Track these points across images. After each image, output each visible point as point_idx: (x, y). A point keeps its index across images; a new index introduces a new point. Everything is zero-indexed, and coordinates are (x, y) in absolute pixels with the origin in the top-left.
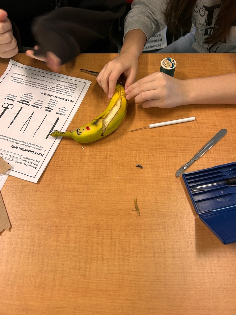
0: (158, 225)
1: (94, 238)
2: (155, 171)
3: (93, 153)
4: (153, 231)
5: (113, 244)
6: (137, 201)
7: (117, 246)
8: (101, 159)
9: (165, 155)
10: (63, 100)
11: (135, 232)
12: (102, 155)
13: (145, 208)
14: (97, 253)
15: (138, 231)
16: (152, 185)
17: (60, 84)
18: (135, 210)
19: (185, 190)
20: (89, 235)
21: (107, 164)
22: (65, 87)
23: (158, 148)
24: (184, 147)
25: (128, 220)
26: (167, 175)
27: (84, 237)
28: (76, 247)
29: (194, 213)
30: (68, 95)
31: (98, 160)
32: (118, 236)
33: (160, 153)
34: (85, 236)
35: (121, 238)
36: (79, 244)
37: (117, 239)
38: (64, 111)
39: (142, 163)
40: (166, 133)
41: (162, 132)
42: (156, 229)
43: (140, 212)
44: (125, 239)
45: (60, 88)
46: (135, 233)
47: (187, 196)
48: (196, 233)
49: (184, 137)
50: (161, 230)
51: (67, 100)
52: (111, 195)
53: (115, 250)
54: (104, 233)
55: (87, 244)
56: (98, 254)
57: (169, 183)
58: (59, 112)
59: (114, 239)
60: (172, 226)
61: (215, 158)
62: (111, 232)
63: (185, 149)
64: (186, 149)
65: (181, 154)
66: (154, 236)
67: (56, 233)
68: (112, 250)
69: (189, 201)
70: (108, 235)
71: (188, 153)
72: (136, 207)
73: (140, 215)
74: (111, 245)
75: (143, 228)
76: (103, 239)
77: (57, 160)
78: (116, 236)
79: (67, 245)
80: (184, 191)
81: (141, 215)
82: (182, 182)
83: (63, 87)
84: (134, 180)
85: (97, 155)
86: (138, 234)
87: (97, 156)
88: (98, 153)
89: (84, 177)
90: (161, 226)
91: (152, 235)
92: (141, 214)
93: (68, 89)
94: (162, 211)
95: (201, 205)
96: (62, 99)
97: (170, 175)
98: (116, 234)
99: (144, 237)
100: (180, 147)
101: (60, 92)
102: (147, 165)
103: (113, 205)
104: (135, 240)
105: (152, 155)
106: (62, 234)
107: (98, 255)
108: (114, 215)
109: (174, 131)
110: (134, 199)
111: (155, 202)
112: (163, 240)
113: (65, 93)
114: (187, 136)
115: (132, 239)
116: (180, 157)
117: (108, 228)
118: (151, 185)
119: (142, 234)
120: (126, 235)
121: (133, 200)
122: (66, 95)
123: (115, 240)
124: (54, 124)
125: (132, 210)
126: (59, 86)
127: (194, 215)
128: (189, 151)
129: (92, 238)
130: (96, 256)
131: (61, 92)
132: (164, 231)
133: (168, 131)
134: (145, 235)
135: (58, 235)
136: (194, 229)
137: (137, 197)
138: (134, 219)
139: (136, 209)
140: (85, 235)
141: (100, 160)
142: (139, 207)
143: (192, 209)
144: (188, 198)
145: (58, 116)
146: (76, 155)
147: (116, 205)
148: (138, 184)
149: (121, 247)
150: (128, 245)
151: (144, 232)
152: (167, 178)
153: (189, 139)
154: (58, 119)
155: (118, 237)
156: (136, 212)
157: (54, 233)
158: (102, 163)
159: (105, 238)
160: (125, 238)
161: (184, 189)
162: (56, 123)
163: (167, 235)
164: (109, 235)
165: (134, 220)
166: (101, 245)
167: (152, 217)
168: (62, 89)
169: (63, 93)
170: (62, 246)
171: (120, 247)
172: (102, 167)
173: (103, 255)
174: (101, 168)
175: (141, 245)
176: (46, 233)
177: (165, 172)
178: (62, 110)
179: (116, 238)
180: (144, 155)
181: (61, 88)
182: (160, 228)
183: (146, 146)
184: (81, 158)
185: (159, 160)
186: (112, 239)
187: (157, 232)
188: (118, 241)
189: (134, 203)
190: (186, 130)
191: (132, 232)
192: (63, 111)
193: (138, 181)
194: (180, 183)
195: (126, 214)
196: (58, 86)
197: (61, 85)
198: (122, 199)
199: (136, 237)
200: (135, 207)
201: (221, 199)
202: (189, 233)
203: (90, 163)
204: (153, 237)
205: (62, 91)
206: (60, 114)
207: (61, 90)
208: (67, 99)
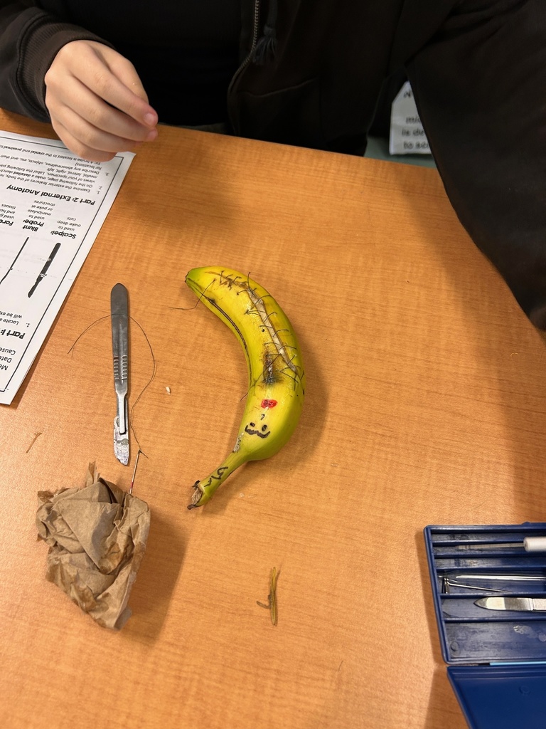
0: (320, 666)
1: (129, 663)
2: (350, 497)
3: (192, 409)
4: (302, 682)
5: (178, 695)
6: (277, 579)
7: (189, 703)
8: (209, 429)
9: (389, 456)
10: (69, 200)
11: (250, 673)
12: (213, 418)
13: (294, 606)
14: (128, 711)
15: (260, 672)
16: (332, 541)
17: (58, 164)
18: (267, 603)
19: (423, 576)
20: (119, 652)
21: (221, 448)
22: (71, 170)
23: (374, 431)
24: (447, 445)
25: (239, 629)
26: (382, 518)
27: (103, 652)
28: (74, 678)
29: (435, 653)
30: (79, 189)
31: (199, 431)
32: (199, 674)
33: (377, 447)
34: (106, 651)
35: (206, 682)
36: (84, 671)
37: (195, 684)
38: (71, 227)
39: (319, 465)
40: (406, 391)
41: (393, 387)
42: (313, 679)
43: (279, 613)
44: (218, 687)
45: (57, 173)
46: (249, 676)
47: (425, 596)
48: (428, 719)
49: (454, 412)
50: (328, 685)
51: (79, 200)
52: (208, 544)
53: (179, 715)
54: (163, 654)
55: (107, 678)
56: (129, 716)
57: (383, 544)
58: (60, 231)
59: (186, 679)
60: (363, 678)
61: (530, 494)
62: (183, 656)
63: (448, 448)
64: (454, 450)
65: (435, 462)
66: (301, 698)
67: (31, 624)
68: (170, 714)
69: (428, 612)
70: (171, 662)
71: (455, 462)
72: (272, 597)
73: (275, 624)
74: (174, 697)
75: (275, 667)
76: (155, 672)
77: (90, 409)
78: (195, 673)
79: (52, 665)
80: (419, 579)
81: (279, 625)
82: (419, 549)
83: (65, 169)
84: (283, 512)
85: (202, 416)
86: (259, 680)
87: (200, 421)
88: (204, 411)
89: (151, 474)
90: (329, 673)
91: (297, 693)
92: (279, 622)
93: (79, 174)
94: (342, 627)
95: (460, 634)
96: (65, 197)
97: (390, 520)
98: (195, 666)
99: (273, 696)
100: (435, 442)
101: (58, 183)
102: (330, 473)
103: (207, 573)
104: (244, 697)
105: (353, 450)
106: (46, 630)
107: (127, 717)
108: (203, 607)
109: (428, 392)
110: (272, 571)
111: (329, 594)
112: (326, 717)
113: (72, 183)
114: (464, 413)
115: (237, 691)
116: (430, 470)
117: (176, 643)
118: (331, 537)
119: (270, 683)
120: (223, 675)
121: (268, 574)
122: (75, 188)
123: (187, 683)
124: (47, 259)
125: (258, 603)
126: (55, 168)
127: (436, 659)
128: (460, 460)
129: (125, 661)
130: (122, 719)
131: (61, 183)
132: (335, 690)
133: (412, 388)
134: (276, 690)
135: (36, 630)
136: (425, 705)
137: (281, 566)
138: (256, 632)
139: (270, 602)
140: (107, 647)
141: (205, 432)
142: (278, 599)
143: (432, 638)
144: (427, 603)
145: (58, 239)
146: (144, 406)
147: (217, 576)
148: (294, 528)
149: (201, 711)
150: (220, 710)
151: (277, 679)
152: (380, 526)
153: (468, 422)
154: (58, 245)
155: (197, 677)
156: (268, 611)
157: (26, 622)
158: (209, 444)
159: (161, 670)
160: (218, 685)
161: (422, 571)
162: (52, 256)
163: (342, 705)
164: (175, 666)
165: (257, 635)
166: (146, 690)
167: (309, 638)
168: (63, 174)
169: (66, 184)
170: (38, 666)
171: (196, 709)
172: (205, 456)
173: (142, 721)
174: (201, 457)
175: (257, 718)
176: (7, 615)
177: (377, 508)
178: (66, 223)
179: (192, 680)
180: (329, 444)
181: (61, 174)
182: (327, 678)
183: (340, 419)
184: (155, 418)
185: (368, 469)
186: (180, 678)
187: (315, 687)
188: (194, 689)
189: (269, 583)
190: (464, 395)
191: (240, 670)
192: (68, 226)
193: (296, 518)
194: (414, 552)
195: (237, 610)
196: (53, 170)
197: (59, 166)
198: (238, 563)
199: (249, 690)
200: (269, 597)
201: (524, 627)
202: (409, 714)
203: (176, 435)
204: (297, 700)
205: (64, 179)
206: (62, 234)
207: (62, 178)
208: (77, 199)
